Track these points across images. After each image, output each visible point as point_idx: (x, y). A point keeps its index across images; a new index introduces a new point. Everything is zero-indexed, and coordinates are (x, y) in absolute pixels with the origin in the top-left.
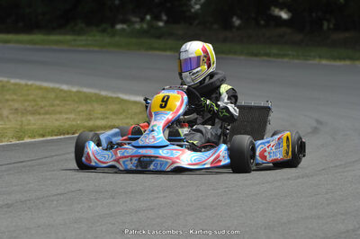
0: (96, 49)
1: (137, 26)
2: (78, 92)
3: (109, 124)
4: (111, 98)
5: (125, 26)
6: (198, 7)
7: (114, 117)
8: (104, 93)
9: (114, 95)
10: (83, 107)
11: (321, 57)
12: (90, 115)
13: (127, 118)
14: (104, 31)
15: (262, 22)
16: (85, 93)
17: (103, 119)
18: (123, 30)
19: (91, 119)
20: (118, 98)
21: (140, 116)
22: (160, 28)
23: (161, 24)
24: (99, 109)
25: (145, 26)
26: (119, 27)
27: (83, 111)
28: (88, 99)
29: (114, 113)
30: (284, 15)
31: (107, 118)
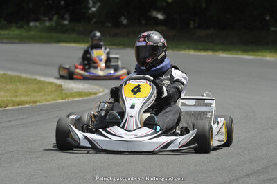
0: (16, 41)
1: (48, 24)
2: (4, 75)
3: (33, 99)
4: (31, 79)
5: (38, 24)
6: (94, 9)
7: (35, 94)
8: (24, 76)
9: (33, 77)
10: (9, 87)
11: (189, 48)
12: (16, 92)
13: (45, 95)
14: (21, 27)
15: (143, 22)
16: (9, 75)
17: (27, 96)
18: (36, 26)
19: (16, 96)
20: (36, 79)
21: (56, 94)
22: (66, 25)
23: (66, 22)
24: (22, 88)
25: (53, 23)
26: (32, 24)
27: (9, 90)
28: (12, 80)
29: (34, 91)
30: (160, 16)
31: (30, 95)
